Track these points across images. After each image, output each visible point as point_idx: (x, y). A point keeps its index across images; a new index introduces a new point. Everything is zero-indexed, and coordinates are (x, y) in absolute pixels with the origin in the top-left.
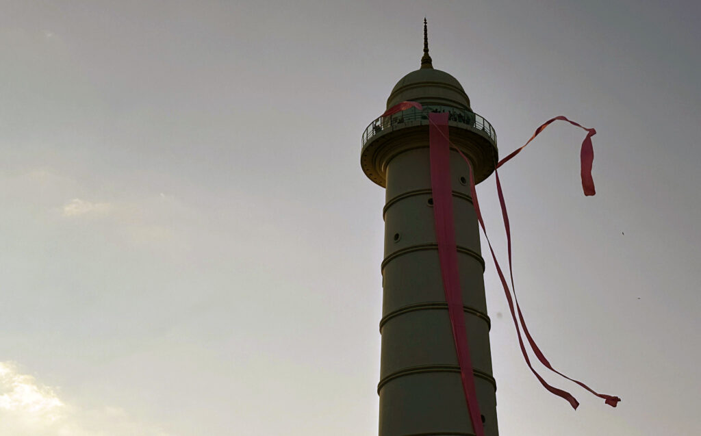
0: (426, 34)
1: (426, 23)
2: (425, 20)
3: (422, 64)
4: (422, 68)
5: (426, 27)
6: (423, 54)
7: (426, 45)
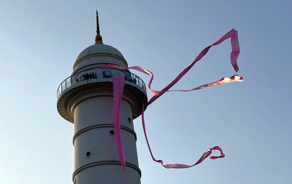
0: (98, 22)
1: (97, 14)
2: (97, 12)
3: (96, 40)
4: (96, 43)
5: (97, 16)
6: (96, 34)
7: (98, 28)
